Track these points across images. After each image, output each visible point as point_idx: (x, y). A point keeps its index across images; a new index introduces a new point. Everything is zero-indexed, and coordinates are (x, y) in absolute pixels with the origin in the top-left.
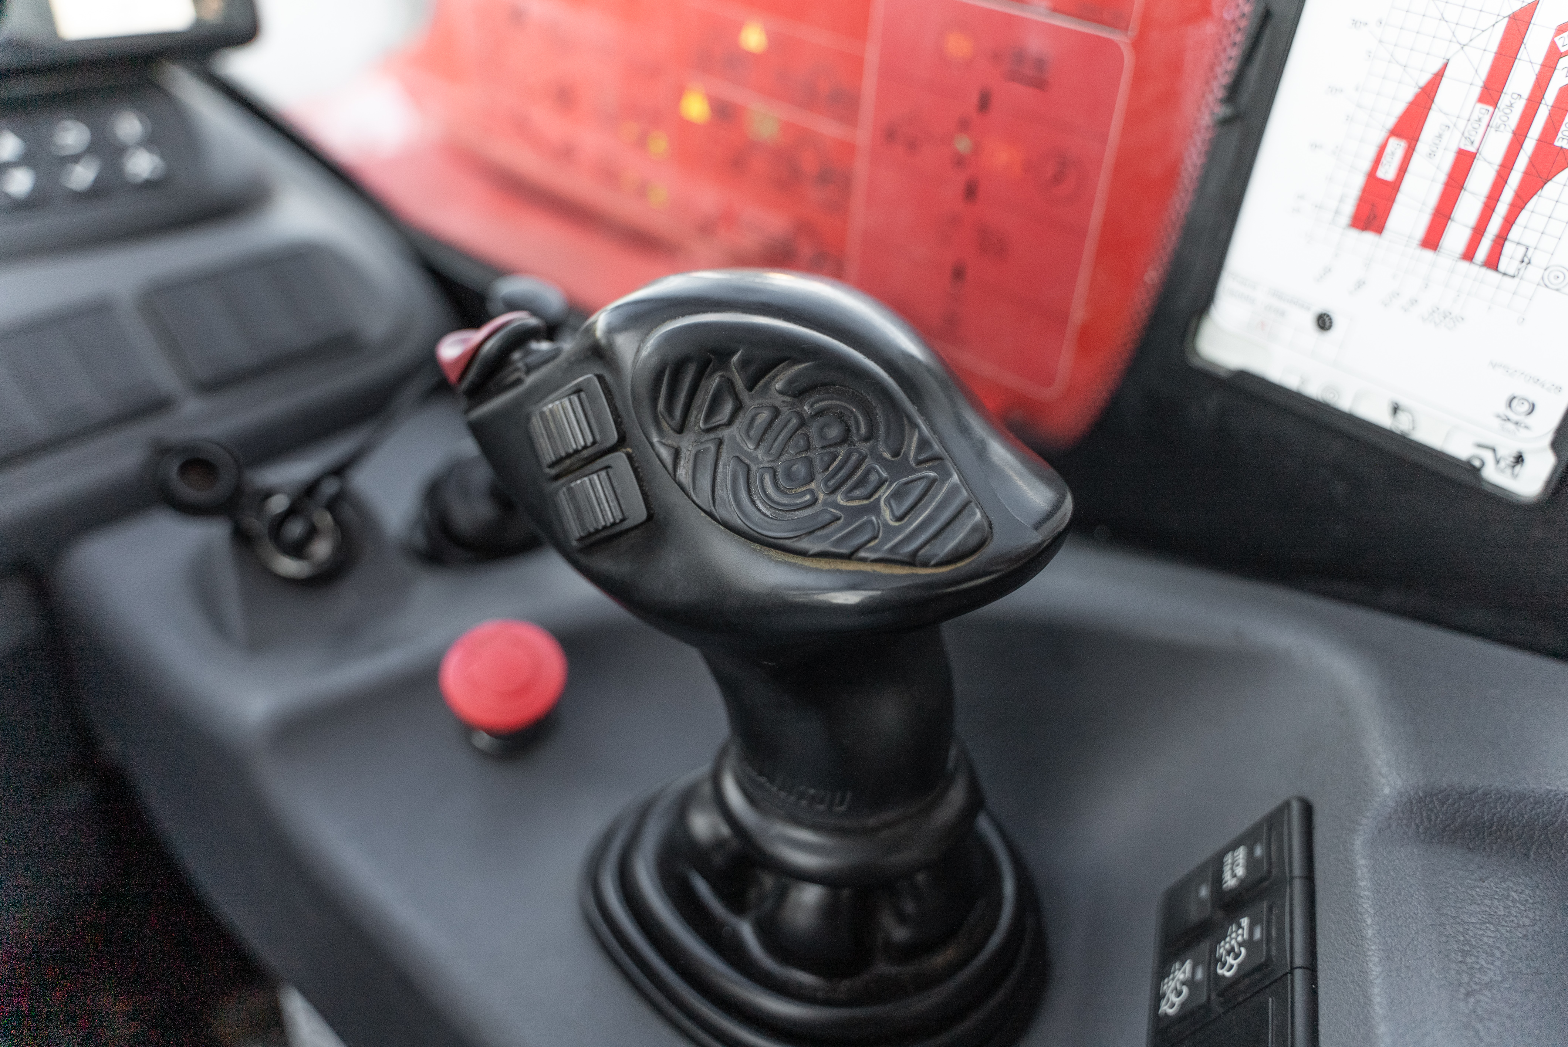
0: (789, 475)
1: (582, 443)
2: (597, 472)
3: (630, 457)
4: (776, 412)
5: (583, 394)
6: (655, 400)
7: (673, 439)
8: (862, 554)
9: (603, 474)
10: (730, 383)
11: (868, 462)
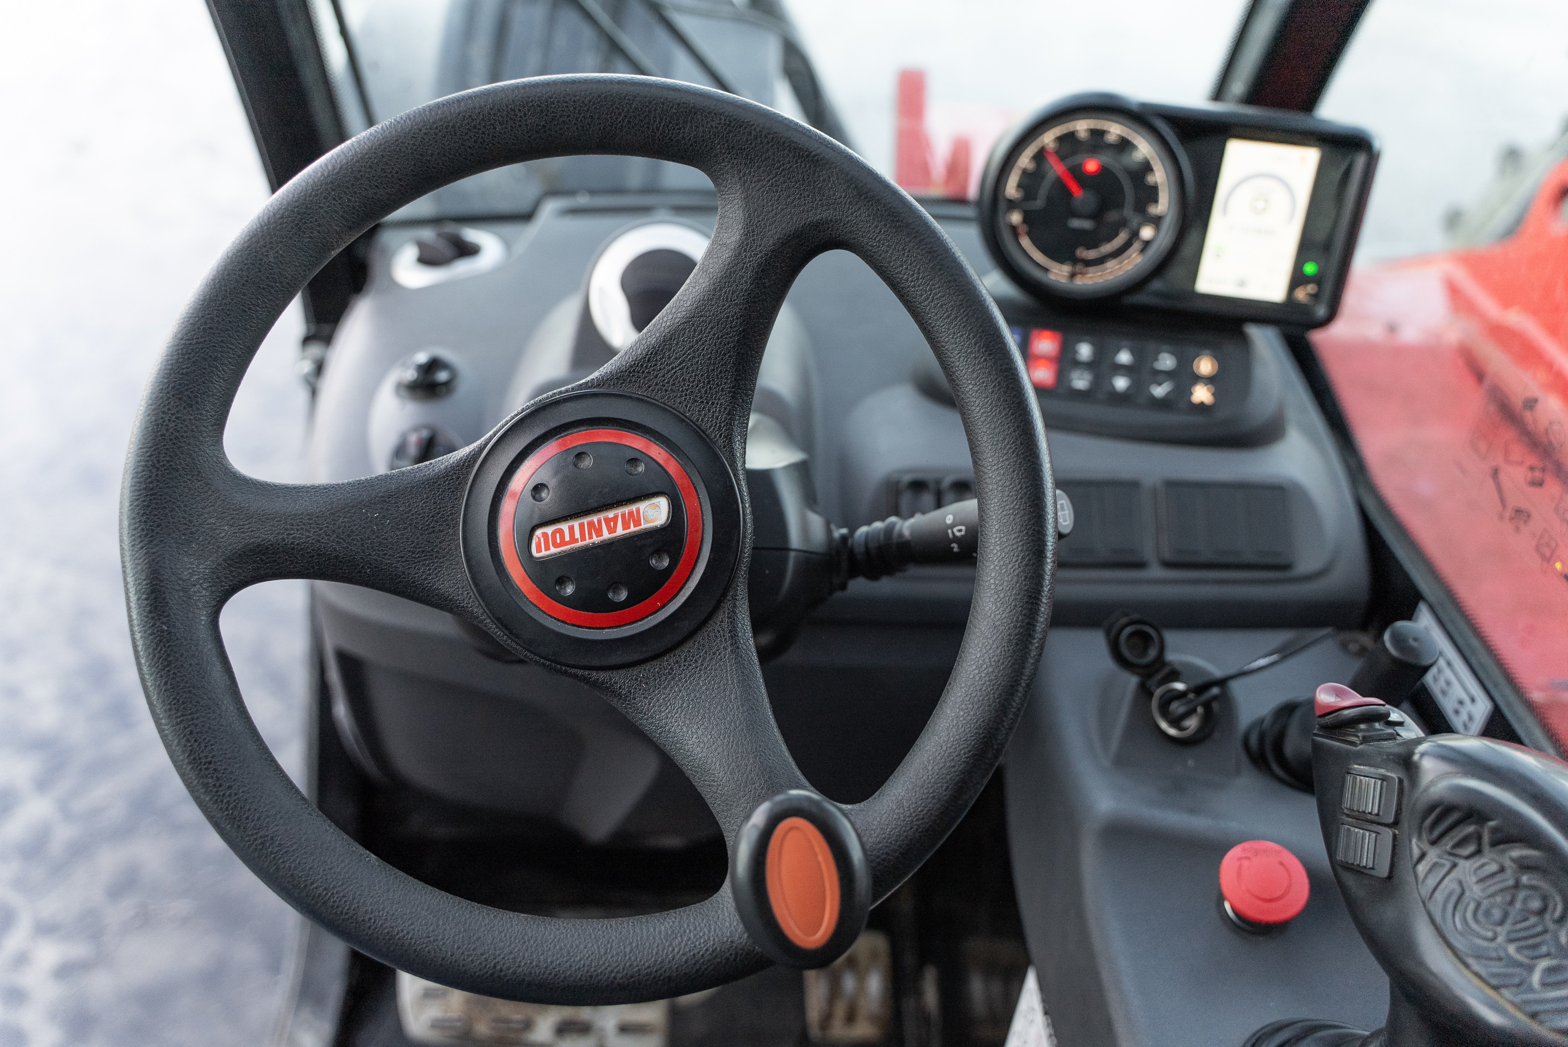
0: (1487, 913)
1: (1370, 811)
2: (1370, 831)
3: (1395, 837)
4: (1502, 869)
5: (1385, 783)
6: (1424, 819)
7: (1426, 846)
8: (1504, 991)
9: (1374, 835)
10: (1479, 838)
11: (1548, 937)
